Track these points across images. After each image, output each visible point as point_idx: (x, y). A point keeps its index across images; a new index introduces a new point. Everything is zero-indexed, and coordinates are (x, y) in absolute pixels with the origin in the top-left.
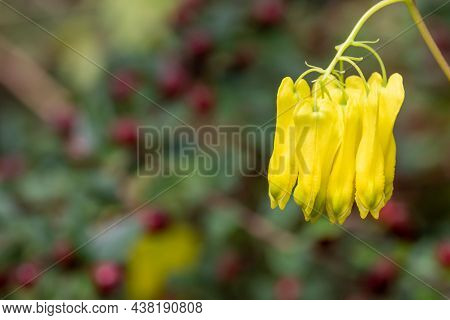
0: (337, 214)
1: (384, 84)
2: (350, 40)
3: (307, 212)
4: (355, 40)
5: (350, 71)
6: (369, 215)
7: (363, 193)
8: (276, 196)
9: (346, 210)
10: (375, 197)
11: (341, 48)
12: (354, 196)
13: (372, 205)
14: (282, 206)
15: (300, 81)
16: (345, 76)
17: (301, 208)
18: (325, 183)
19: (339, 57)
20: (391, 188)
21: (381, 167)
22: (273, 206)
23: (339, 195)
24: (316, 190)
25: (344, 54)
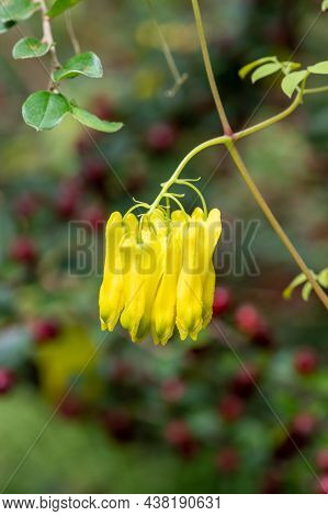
0: (160, 336)
1: (205, 218)
2: (174, 178)
3: (133, 334)
4: (179, 178)
5: (174, 207)
6: (188, 337)
7: (182, 317)
8: (105, 319)
9: (168, 333)
10: (193, 321)
11: (165, 186)
12: (174, 320)
13: (191, 329)
14: (111, 329)
15: (129, 215)
16: (171, 211)
17: (126, 331)
18: (149, 308)
19: (163, 193)
20: (210, 313)
21: (199, 294)
22: (103, 328)
23: (162, 318)
24: (140, 315)
25: (169, 191)
